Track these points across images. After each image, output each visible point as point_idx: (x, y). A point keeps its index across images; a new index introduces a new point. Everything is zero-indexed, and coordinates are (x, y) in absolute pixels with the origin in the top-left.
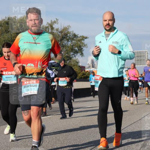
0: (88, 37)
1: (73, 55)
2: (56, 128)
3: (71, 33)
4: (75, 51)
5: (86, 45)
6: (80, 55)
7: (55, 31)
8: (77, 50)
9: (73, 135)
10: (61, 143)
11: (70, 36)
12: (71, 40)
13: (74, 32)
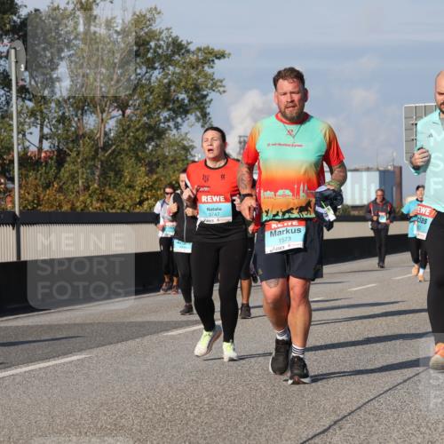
0: (227, 51)
1: (168, 121)
2: (102, 405)
3: (163, 35)
4: (177, 105)
5: (221, 81)
6: (198, 119)
8: (186, 101)
9: (168, 429)
11: (160, 47)
12: (162, 64)
13: (174, 35)
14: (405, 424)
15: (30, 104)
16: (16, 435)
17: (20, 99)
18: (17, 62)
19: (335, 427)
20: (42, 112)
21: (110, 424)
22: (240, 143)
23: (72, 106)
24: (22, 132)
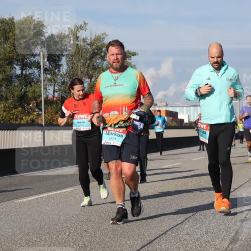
0: (137, 53)
5: (135, 66)
7: (81, 43)
10: (91, 236)
14: (217, 220)
15: (49, 76)
16: (43, 224)
17: (45, 74)
18: (43, 57)
19: (186, 221)
20: (54, 80)
21: (85, 219)
23: (68, 77)
24: (46, 89)
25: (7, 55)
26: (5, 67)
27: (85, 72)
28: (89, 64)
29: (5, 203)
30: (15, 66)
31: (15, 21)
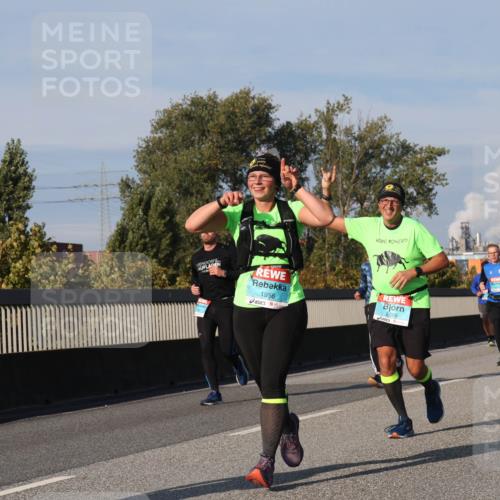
0: (446, 149)
3: (393, 141)
4: (407, 197)
5: (444, 175)
6: (425, 209)
7: (340, 137)
8: (415, 194)
11: (391, 149)
12: (393, 164)
13: (402, 138)
22: (462, 228)
25: (205, 163)
26: (202, 186)
27: (350, 191)
28: (357, 177)
29: (211, 437)
30: (222, 184)
31: (218, 100)
